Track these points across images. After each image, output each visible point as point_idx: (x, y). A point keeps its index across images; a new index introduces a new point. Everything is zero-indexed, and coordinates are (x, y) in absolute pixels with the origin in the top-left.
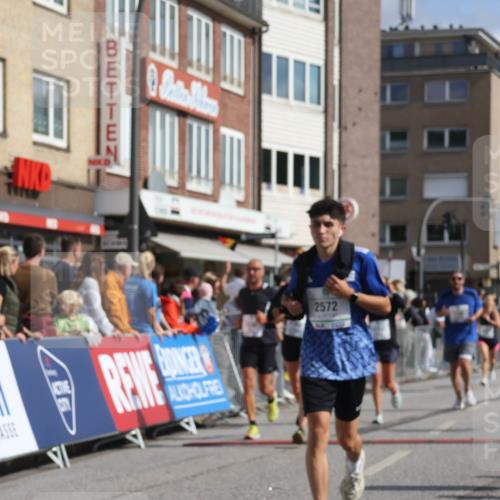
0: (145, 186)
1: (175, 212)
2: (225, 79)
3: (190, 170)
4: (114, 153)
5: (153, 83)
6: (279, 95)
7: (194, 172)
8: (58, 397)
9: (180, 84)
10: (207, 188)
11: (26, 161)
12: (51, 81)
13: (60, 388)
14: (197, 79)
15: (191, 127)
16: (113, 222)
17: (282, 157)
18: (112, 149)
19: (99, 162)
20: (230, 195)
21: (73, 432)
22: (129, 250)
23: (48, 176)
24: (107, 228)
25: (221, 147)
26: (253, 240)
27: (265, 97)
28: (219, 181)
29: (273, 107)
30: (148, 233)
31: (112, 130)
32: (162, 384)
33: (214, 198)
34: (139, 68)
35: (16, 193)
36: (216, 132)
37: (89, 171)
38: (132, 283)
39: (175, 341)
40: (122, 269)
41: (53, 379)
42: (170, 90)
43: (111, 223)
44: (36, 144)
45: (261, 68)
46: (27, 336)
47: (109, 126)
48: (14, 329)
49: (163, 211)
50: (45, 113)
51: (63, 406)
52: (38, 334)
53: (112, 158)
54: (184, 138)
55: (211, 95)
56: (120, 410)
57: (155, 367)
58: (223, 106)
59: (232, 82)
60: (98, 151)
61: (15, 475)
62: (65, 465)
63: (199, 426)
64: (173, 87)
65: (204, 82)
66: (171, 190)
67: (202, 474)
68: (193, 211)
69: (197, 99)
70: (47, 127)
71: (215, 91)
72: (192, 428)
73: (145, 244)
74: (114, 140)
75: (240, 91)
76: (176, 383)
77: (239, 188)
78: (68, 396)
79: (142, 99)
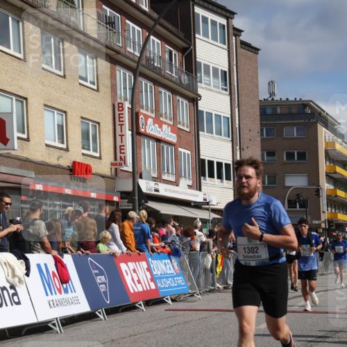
0: (141, 177)
1: (157, 191)
2: (180, 123)
3: (164, 169)
4: (124, 160)
5: (143, 125)
6: (207, 132)
7: (166, 171)
8: (100, 284)
9: (157, 125)
10: (172, 178)
11: (79, 163)
12: (90, 123)
13: (100, 279)
14: (166, 123)
15: (163, 147)
16: (124, 195)
17: (211, 163)
18: (123, 158)
19: (116, 165)
20: (184, 183)
21: (108, 302)
22: (134, 209)
23: (90, 171)
24: (122, 198)
25: (179, 158)
26: (197, 206)
27: (200, 133)
28: (178, 175)
29: (205, 139)
30: (143, 201)
31: (122, 148)
32: (152, 280)
33: (176, 183)
34: (135, 117)
35: (75, 180)
36: (176, 150)
37: (111, 169)
38: (137, 226)
39: (159, 257)
40: (131, 219)
41: (97, 275)
42: (151, 128)
43: (124, 196)
44: (83, 154)
45: (198, 119)
46: (83, 253)
47: (120, 146)
48: (76, 249)
49: (150, 190)
50: (88, 140)
51: (102, 288)
52: (88, 252)
53: (123, 163)
54: (160, 153)
55: (172, 131)
56: (132, 291)
57: (149, 269)
58: (179, 137)
59: (183, 125)
60: (116, 159)
61: (80, 323)
62: (105, 319)
63: (173, 300)
64: (153, 127)
65: (169, 125)
66: (154, 179)
67: (175, 325)
68: (166, 190)
69: (166, 133)
70: (89, 146)
71: (174, 129)
72: (170, 302)
73: (142, 206)
74: (124, 153)
75: (188, 130)
76: (160, 278)
77: (189, 179)
78: (105, 284)
79: (137, 133)
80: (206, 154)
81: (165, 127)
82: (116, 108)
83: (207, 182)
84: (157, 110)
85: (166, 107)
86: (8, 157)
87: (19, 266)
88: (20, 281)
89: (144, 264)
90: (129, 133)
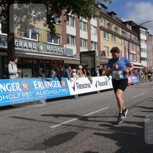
2: (137, 50)
3: (134, 59)
10: (136, 61)
17: (143, 58)
20: (138, 62)
26: (140, 66)
28: (137, 60)
29: (142, 53)
31: (126, 56)
32: (132, 80)
33: (136, 62)
34: (129, 50)
36: (136, 56)
39: (133, 76)
42: (132, 52)
45: (141, 50)
54: (133, 56)
57: (131, 78)
66: (132, 61)
69: (135, 53)
71: (136, 52)
72: (135, 84)
75: (139, 52)
76: (133, 80)
79: (129, 53)
80: (142, 56)
81: (134, 51)
82: (125, 48)
83: (142, 61)
84: (133, 48)
85: (134, 48)
86: (105, 58)
87: (108, 78)
88: (108, 81)
89: (130, 77)
90: (127, 53)
